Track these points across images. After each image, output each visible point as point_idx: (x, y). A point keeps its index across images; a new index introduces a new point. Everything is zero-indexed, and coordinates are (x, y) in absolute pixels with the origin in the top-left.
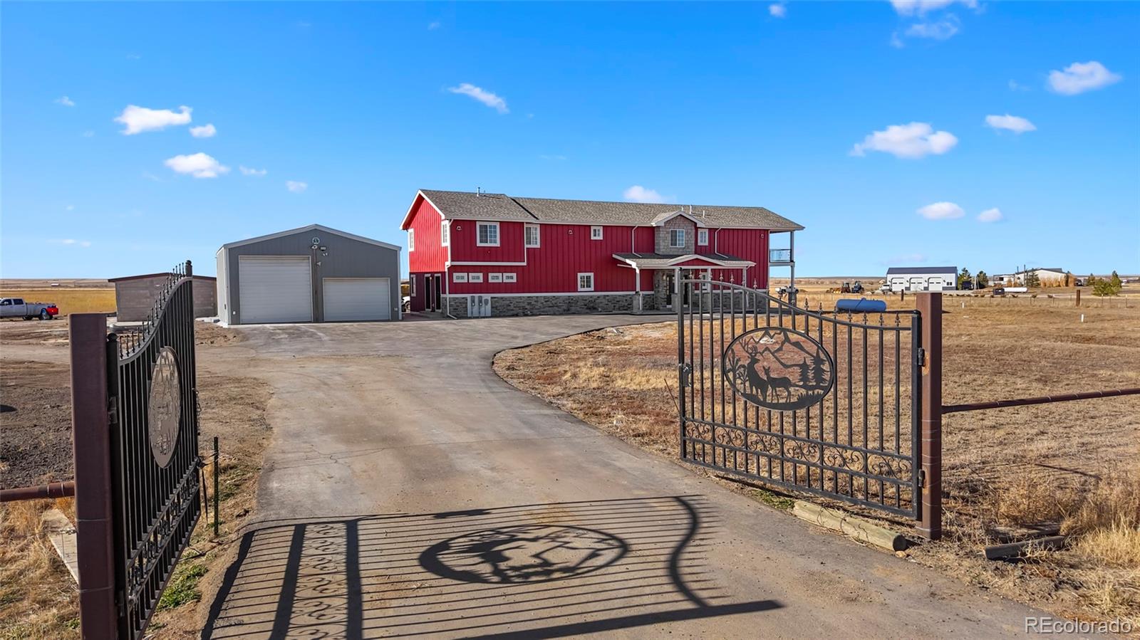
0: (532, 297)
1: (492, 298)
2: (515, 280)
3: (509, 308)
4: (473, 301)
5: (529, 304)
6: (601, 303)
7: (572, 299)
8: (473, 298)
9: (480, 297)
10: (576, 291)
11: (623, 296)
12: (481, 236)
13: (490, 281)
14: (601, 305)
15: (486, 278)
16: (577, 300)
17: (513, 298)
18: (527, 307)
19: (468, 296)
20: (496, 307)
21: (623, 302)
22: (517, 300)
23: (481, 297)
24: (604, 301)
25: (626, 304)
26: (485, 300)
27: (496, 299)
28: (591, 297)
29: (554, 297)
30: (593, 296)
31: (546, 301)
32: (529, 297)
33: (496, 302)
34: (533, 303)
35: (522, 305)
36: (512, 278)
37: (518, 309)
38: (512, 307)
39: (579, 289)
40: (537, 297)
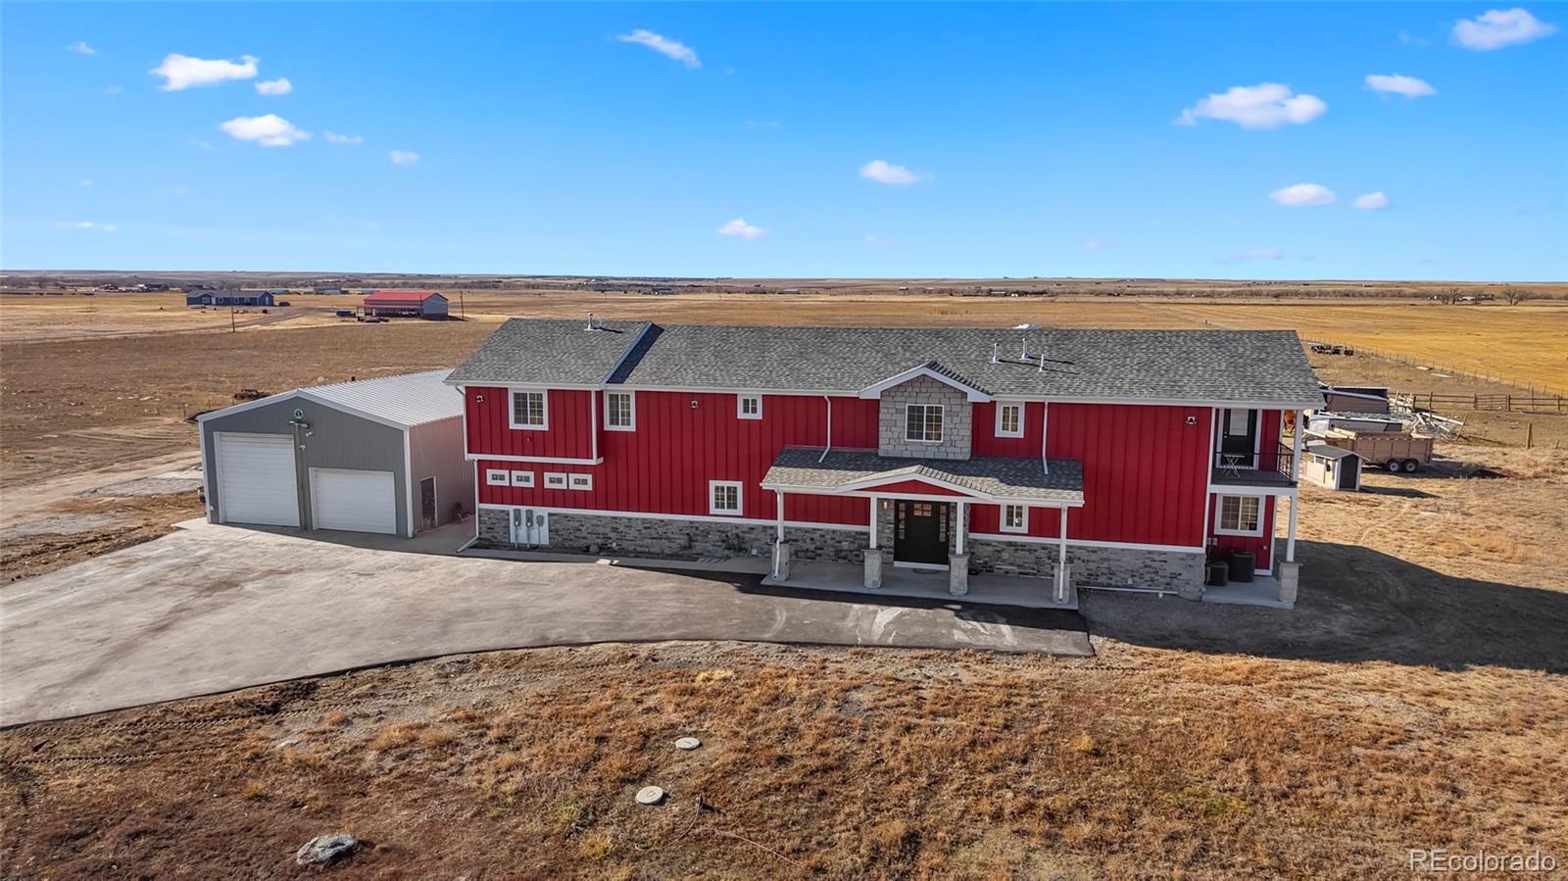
0: (620, 519)
1: (550, 515)
2: (589, 487)
3: (578, 534)
4: (517, 518)
5: (615, 530)
6: (757, 540)
7: (697, 528)
8: (517, 513)
9: (530, 514)
10: (706, 512)
11: (807, 531)
12: (517, 412)
13: (547, 485)
14: (756, 544)
15: (539, 480)
16: (706, 531)
17: (585, 517)
18: (613, 535)
19: (511, 508)
20: (557, 531)
21: (804, 541)
22: (594, 522)
23: (531, 511)
24: (762, 536)
25: (812, 547)
26: (538, 517)
27: (556, 518)
28: (737, 527)
29: (662, 521)
30: (742, 525)
31: (645, 528)
32: (613, 518)
33: (556, 522)
34: (622, 529)
35: (601, 530)
36: (585, 482)
37: (594, 536)
38: (584, 534)
39: (713, 510)
40: (629, 519)
